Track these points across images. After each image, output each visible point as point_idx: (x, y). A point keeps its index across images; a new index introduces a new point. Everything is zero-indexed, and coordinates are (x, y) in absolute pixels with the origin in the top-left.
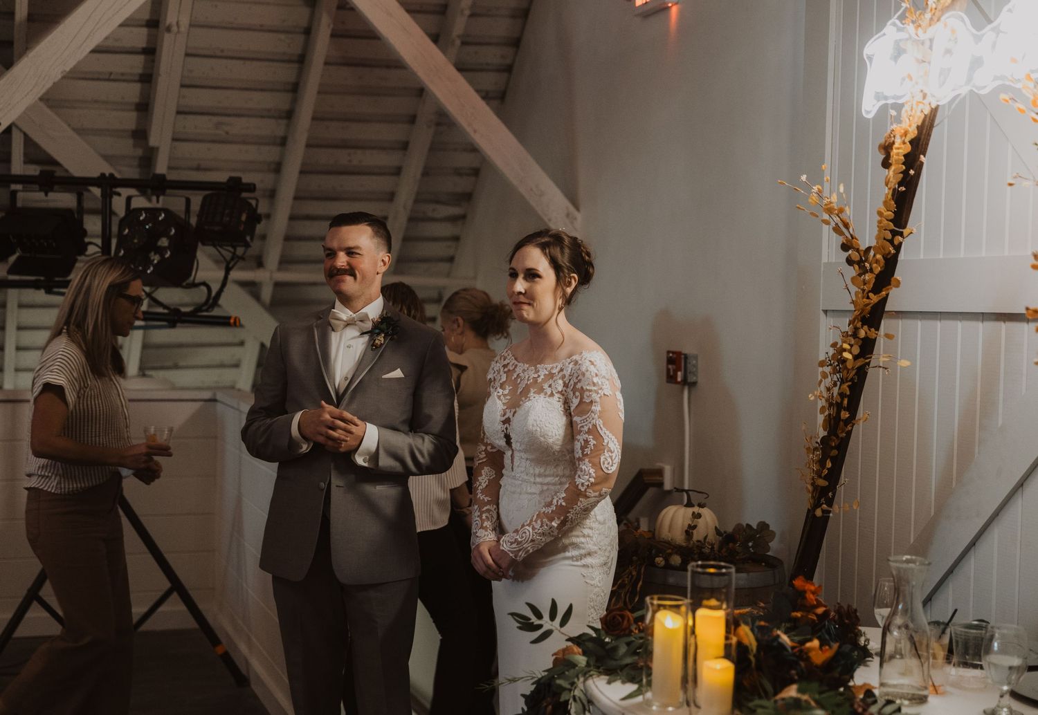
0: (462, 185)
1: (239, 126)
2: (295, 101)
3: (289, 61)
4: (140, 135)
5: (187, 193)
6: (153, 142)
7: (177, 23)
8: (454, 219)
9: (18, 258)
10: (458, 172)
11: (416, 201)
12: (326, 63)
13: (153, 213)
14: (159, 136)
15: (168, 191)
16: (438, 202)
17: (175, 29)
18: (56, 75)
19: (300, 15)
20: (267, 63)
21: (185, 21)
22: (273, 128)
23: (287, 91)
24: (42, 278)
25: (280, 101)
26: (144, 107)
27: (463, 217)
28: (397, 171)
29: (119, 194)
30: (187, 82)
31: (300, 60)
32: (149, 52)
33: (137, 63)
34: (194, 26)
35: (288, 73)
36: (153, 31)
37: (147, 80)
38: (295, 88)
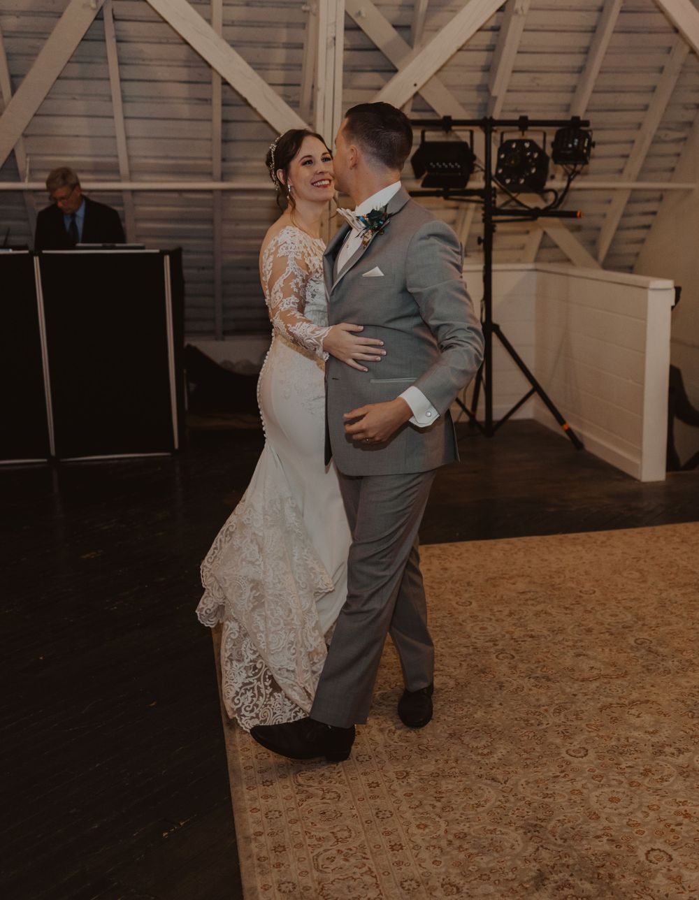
0: (687, 116)
1: (545, 80)
2: (586, 60)
3: (586, 32)
4: (485, 88)
5: (544, 128)
6: (495, 92)
7: (522, 8)
8: (678, 141)
9: (427, 176)
10: (686, 107)
11: (660, 128)
12: (614, 32)
13: (520, 142)
14: (498, 89)
15: (530, 128)
16: (668, 129)
17: (520, 12)
20: (569, 34)
21: (526, 7)
22: (571, 80)
23: (580, 53)
24: (441, 189)
25: (576, 60)
26: (489, 69)
27: (685, 139)
28: (646, 108)
29: (496, 131)
30: (522, 50)
31: (593, 30)
32: (496, 29)
33: (487, 37)
34: (531, 9)
35: (583, 40)
36: (501, 14)
37: (491, 49)
38: (586, 51)
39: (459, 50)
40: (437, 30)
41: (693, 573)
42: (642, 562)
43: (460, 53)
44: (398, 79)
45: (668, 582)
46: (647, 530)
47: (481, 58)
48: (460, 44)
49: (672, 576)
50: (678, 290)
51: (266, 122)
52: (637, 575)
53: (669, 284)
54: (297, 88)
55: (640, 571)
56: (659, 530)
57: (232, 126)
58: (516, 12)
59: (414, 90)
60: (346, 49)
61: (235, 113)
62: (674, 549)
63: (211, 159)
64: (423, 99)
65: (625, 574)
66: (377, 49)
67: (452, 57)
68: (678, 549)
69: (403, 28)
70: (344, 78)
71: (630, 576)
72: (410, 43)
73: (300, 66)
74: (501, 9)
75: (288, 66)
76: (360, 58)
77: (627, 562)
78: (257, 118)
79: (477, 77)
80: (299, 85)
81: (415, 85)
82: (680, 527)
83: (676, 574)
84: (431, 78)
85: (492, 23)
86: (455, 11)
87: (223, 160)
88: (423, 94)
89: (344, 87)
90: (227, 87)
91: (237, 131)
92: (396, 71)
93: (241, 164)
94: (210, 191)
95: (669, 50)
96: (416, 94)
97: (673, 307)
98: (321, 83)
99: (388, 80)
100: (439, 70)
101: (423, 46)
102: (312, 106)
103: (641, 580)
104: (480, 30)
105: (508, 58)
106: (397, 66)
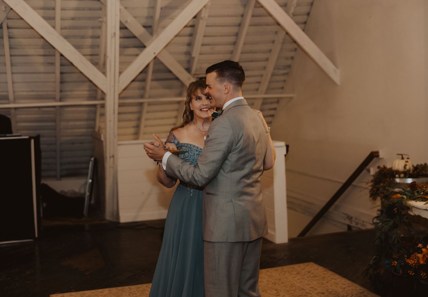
0: (289, 62)
1: (218, 48)
2: (237, 39)
3: (235, 26)
4: (188, 53)
6: (194, 55)
8: (284, 74)
10: (287, 58)
11: (275, 69)
12: (250, 26)
14: (195, 54)
16: (279, 69)
17: (204, 19)
18: (172, 36)
19: (240, 10)
21: (207, 15)
22: (230, 48)
23: (234, 35)
25: (232, 39)
26: (190, 44)
27: (287, 74)
28: (267, 60)
30: (206, 35)
31: (240, 25)
32: (193, 26)
33: (189, 30)
34: (209, 16)
35: (235, 30)
36: (195, 19)
37: (191, 35)
38: (237, 35)
39: (176, 36)
40: (164, 27)
41: (303, 289)
42: (277, 285)
43: (177, 38)
44: (146, 51)
45: (291, 295)
46: (279, 268)
47: (187, 39)
48: (176, 34)
49: (293, 292)
50: (287, 147)
51: (81, 73)
52: (275, 292)
53: (283, 144)
54: (97, 57)
55: (276, 290)
56: (286, 268)
57: (65, 75)
58: (202, 18)
59: (154, 56)
60: (121, 38)
61: (66, 69)
62: (293, 277)
63: (55, 91)
64: (158, 60)
65: (269, 292)
66: (135, 37)
67: (172, 40)
68: (295, 277)
69: (148, 27)
70: (120, 51)
71: (271, 293)
72: (151, 34)
73: (98, 46)
74: (195, 17)
75: (92, 47)
76: (127, 42)
77: (270, 286)
78: (78, 71)
79: (185, 49)
80: (97, 55)
81: (155, 53)
82: (296, 266)
83: (295, 291)
84: (162, 50)
85: (191, 24)
86: (173, 19)
87: (61, 91)
88: (159, 57)
89: (120, 55)
90: (62, 57)
91: (67, 77)
92: (144, 47)
93: (69, 93)
94: (54, 107)
95: (276, 33)
96: (155, 58)
97: (285, 155)
98: (109, 54)
99: (141, 51)
100: (167, 46)
101: (158, 35)
102: (105, 64)
103: (277, 295)
104: (185, 27)
105: (199, 39)
106: (146, 44)
